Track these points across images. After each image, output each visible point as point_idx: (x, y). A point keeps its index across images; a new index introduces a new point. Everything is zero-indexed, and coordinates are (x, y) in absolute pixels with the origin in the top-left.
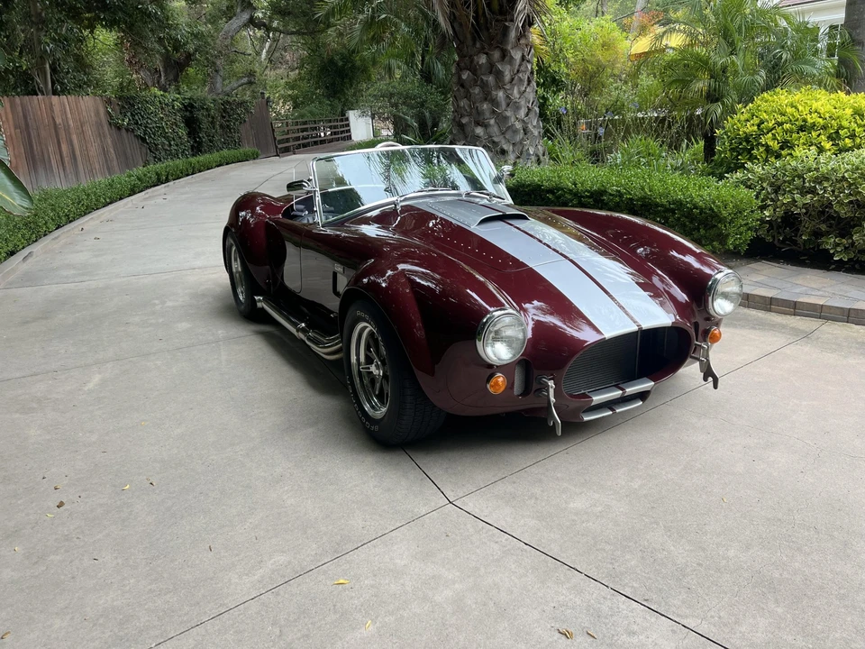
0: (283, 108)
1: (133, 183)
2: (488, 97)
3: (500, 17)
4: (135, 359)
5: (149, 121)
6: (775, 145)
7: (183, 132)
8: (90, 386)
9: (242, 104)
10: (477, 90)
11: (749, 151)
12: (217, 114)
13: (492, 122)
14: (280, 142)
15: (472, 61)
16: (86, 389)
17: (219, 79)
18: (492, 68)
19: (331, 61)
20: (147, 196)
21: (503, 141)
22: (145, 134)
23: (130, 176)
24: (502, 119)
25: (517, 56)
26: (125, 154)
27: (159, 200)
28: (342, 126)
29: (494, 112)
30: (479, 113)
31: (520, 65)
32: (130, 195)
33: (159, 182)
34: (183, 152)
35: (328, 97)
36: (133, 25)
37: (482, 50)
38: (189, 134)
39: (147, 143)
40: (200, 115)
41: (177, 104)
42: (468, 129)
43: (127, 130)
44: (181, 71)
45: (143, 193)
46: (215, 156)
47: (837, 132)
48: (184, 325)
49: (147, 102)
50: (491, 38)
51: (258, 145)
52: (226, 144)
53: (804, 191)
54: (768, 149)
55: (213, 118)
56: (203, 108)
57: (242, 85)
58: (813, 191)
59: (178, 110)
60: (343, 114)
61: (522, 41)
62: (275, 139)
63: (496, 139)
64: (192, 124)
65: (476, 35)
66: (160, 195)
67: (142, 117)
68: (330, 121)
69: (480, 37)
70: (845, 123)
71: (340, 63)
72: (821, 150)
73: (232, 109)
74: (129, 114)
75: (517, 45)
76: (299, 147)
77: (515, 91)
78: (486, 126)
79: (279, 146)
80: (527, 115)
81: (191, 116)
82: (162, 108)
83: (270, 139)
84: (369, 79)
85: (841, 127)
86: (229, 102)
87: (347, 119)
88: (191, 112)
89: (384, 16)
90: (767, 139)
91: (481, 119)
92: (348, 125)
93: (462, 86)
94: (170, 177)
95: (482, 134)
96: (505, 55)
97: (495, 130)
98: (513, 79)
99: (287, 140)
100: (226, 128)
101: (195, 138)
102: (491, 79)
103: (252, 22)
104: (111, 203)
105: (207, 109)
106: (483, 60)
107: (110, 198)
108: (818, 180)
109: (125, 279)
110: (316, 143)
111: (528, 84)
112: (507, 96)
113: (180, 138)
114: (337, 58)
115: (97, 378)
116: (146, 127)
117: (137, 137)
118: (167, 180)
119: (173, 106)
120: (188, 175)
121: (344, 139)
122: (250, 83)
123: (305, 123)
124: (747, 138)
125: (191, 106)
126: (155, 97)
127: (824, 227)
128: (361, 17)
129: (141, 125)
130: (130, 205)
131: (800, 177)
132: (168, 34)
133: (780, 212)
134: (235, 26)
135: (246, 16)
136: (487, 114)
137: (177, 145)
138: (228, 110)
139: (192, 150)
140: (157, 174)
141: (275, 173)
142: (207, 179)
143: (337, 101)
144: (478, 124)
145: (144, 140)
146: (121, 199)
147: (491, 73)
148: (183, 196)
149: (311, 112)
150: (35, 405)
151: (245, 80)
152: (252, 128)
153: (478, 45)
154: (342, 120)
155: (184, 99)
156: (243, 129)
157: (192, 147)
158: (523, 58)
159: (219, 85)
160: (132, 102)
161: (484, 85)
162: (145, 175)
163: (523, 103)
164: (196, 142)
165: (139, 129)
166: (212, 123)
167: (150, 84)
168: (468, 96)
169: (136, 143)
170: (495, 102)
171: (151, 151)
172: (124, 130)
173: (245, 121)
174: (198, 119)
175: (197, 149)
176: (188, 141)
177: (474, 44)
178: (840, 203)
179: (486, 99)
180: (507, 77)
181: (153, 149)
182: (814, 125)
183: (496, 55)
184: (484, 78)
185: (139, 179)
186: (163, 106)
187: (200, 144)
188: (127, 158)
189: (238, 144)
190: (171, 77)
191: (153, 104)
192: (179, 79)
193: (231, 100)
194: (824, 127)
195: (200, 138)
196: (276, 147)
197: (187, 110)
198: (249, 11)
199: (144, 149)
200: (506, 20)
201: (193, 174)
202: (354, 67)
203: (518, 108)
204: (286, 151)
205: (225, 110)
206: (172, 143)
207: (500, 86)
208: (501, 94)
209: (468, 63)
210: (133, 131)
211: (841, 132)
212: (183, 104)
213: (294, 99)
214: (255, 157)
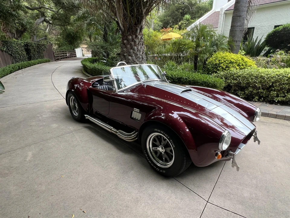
0: (55, 47)
1: (11, 70)
2: (132, 48)
3: (135, 26)
4: (42, 142)
5: (13, 49)
6: (224, 67)
7: (25, 53)
8: (29, 158)
9: (43, 45)
10: (129, 46)
11: (217, 68)
12: (36, 48)
13: (134, 55)
14: (56, 57)
15: (127, 38)
16: (28, 160)
17: (35, 37)
18: (133, 40)
19: (70, 34)
20: (16, 74)
21: (137, 61)
22: (12, 53)
23: (9, 67)
24: (136, 55)
25: (140, 37)
26: (5, 59)
27: (21, 75)
28: (74, 53)
29: (134, 52)
30: (130, 52)
31: (140, 40)
32: (10, 74)
33: (19, 69)
34: (25, 59)
35: (69, 44)
36: (6, 18)
37: (130, 35)
38: (27, 54)
39: (13, 56)
40: (30, 48)
41: (22, 44)
42: (126, 57)
43: (5, 52)
44: (22, 34)
45: (14, 73)
46: (37, 61)
47: (239, 64)
48: (55, 125)
49: (12, 43)
50: (133, 31)
51: (49, 58)
52: (39, 57)
53: (234, 79)
54: (222, 68)
55: (35, 49)
56: (31, 46)
57: (43, 39)
58: (236, 80)
59: (22, 46)
60: (74, 50)
61: (141, 33)
62: (54, 56)
63: (135, 60)
64: (28, 51)
65: (128, 30)
66: (20, 73)
67: (11, 48)
68: (70, 51)
69: (129, 31)
70: (241, 62)
71: (73, 35)
72: (237, 69)
73: (40, 47)
74: (6, 47)
75: (139, 34)
76: (62, 58)
77: (139, 47)
78: (132, 56)
79: (56, 58)
80: (142, 54)
81: (27, 48)
82: (17, 45)
83: (53, 56)
84: (81, 40)
85: (240, 63)
86: (39, 44)
87: (75, 51)
88: (27, 47)
89: (93, 22)
90: (222, 65)
91: (130, 54)
92: (75, 53)
93: (124, 44)
94: (23, 68)
95: (131, 58)
96: (136, 36)
97: (134, 57)
98: (139, 44)
99: (58, 57)
100: (38, 52)
101: (29, 55)
102: (133, 43)
103: (45, 20)
104: (4, 76)
105: (33, 46)
106: (130, 37)
107: (3, 75)
108: (237, 77)
109: (21, 106)
110: (66, 58)
111: (142, 45)
112: (137, 48)
113: (24, 55)
114: (72, 33)
115: (30, 154)
116: (12, 51)
117: (9, 54)
118: (22, 69)
119: (21, 45)
120: (28, 67)
121: (74, 57)
122: (46, 39)
123: (63, 52)
124: (216, 65)
125: (27, 45)
126: (15, 41)
127: (237, 89)
128: (86, 22)
129: (10, 50)
130: (10, 77)
131: (233, 75)
132: (20, 21)
133: (227, 84)
134: (39, 21)
135: (43, 19)
136: (132, 53)
137: (23, 57)
138: (39, 46)
139: (28, 59)
140: (18, 66)
141: (58, 67)
142: (35, 68)
143: (72, 46)
144: (129, 55)
145: (11, 55)
146: (7, 75)
147: (133, 41)
148: (29, 74)
149: (64, 48)
150: (7, 172)
151: (44, 38)
152: (47, 52)
153: (129, 33)
154: (73, 51)
155: (24, 43)
156: (44, 52)
157: (28, 58)
158: (141, 38)
159: (35, 39)
160: (7, 43)
161: (131, 45)
162: (14, 67)
163: (141, 50)
164: (29, 56)
165: (10, 51)
166: (34, 50)
167: (11, 37)
168: (126, 47)
169: (9, 56)
170: (134, 50)
171: (14, 59)
172: (4, 52)
173: (45, 50)
174: (30, 49)
175: (30, 59)
176: (26, 56)
177: (128, 33)
178: (244, 83)
179: (131, 49)
180: (137, 43)
181: (15, 58)
182: (233, 62)
183: (134, 36)
184: (131, 43)
185: (13, 68)
186: (17, 44)
187: (31, 57)
188: (6, 61)
189: (42, 57)
190: (19, 36)
191: (14, 44)
192: (22, 36)
193: (40, 44)
194: (236, 63)
195: (30, 55)
196: (55, 58)
197: (25, 46)
198: (44, 17)
199: (12, 58)
200: (137, 27)
201: (30, 66)
202: (77, 36)
203: (140, 52)
204: (58, 60)
205: (38, 47)
206: (21, 56)
207: (135, 45)
208: (136, 47)
209: (126, 38)
210: (7, 52)
211: (240, 64)
212: (24, 44)
213: (58, 45)
214: (49, 61)
